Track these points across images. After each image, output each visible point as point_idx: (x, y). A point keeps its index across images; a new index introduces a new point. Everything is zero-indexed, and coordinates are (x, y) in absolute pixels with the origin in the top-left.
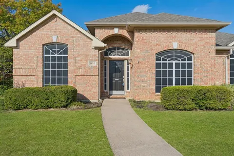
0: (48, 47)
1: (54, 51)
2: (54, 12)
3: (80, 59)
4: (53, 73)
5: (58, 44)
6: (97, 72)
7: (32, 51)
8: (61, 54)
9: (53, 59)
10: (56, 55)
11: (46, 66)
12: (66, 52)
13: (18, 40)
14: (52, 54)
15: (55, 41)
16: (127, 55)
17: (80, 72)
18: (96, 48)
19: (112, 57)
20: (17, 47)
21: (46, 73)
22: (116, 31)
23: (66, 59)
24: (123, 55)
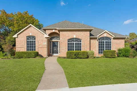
0: (29, 37)
1: (31, 39)
2: (31, 25)
3: (40, 41)
4: (30, 47)
5: (32, 36)
6: (46, 46)
7: (23, 39)
8: (33, 40)
9: (30, 42)
10: (31, 40)
11: (28, 44)
12: (35, 39)
13: (18, 35)
14: (30, 40)
15: (31, 35)
16: (59, 39)
17: (40, 46)
18: (46, 38)
19: (53, 40)
20: (17, 37)
21: (28, 47)
22: (54, 31)
23: (35, 42)
24: (58, 40)
